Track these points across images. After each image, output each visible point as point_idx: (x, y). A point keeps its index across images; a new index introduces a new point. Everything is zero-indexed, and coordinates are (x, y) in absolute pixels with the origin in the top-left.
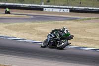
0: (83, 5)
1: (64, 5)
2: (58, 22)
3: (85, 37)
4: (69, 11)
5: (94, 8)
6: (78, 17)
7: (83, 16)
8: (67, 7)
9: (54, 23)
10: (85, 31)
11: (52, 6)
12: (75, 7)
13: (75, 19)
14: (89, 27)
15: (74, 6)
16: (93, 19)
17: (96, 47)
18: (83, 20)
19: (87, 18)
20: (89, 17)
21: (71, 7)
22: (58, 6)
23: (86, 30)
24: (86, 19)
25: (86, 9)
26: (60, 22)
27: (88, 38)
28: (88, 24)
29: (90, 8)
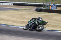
0: (21, 1)
1: (10, 1)
2: (6, 11)
3: (22, 20)
5: (28, 3)
8: (12, 2)
9: (3, 12)
10: (22, 17)
11: (2, 2)
13: (16, 9)
16: (27, 9)
18: (21, 10)
21: (14, 2)
22: (6, 2)
23: (23, 16)
24: (23, 10)
25: (23, 3)
26: (7, 11)
27: (24, 21)
28: (24, 12)
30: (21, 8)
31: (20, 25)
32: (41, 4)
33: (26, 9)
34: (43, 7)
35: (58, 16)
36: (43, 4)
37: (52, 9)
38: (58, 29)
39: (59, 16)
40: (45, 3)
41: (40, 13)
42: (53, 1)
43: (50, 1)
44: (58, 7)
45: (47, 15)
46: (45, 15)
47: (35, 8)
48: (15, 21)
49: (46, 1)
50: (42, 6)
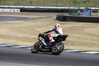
0: (34, 4)
1: (15, 5)
2: (7, 22)
4: (19, 11)
5: (45, 7)
6: (29, 17)
7: (33, 15)
8: (18, 7)
11: (2, 6)
13: (25, 19)
14: (39, 27)
15: (25, 6)
16: (43, 18)
18: (33, 19)
19: (37, 17)
20: (39, 17)
21: (22, 7)
23: (35, 29)
24: (36, 19)
25: (37, 8)
26: (9, 22)
28: (38, 23)
29: (41, 7)
30: (33, 17)
31: (28, 45)
32: (66, 8)
33: (41, 18)
34: (68, 14)
35: (92, 27)
36: (68, 8)
37: (84, 16)
38: (90, 49)
39: (95, 27)
40: (72, 6)
41: (63, 24)
42: (85, 2)
43: (80, 3)
44: (93, 12)
45: (75, 25)
46: (71, 26)
47: (55, 15)
48: (21, 38)
49: (74, 2)
50: (67, 11)
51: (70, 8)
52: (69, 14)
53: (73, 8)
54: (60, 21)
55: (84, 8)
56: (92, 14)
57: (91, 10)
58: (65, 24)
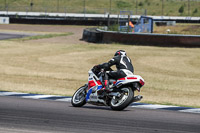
0: (37, 8)
3: (35, 73)
4: (7, 22)
5: (61, 15)
7: (36, 30)
8: (5, 13)
10: (36, 60)
12: (20, 13)
14: (48, 53)
15: (20, 11)
16: (56, 36)
17: (56, 92)
18: (36, 38)
19: (44, 33)
20: (48, 33)
21: (13, 13)
23: (40, 59)
24: (41, 37)
25: (44, 16)
27: (41, 74)
28: (46, 46)
29: (51, 14)
30: (36, 33)
33: (51, 36)
34: (106, 28)
35: (155, 55)
36: (106, 16)
37: (138, 33)
40: (115, 13)
41: (96, 48)
42: (141, 5)
43: (130, 6)
44: (158, 24)
47: (79, 31)
48: (10, 76)
49: (119, 5)
50: (104, 22)
51: (111, 16)
52: (109, 29)
53: (116, 16)
54: (89, 41)
55: (139, 17)
56: (155, 28)
57: (152, 20)
58: (101, 48)
